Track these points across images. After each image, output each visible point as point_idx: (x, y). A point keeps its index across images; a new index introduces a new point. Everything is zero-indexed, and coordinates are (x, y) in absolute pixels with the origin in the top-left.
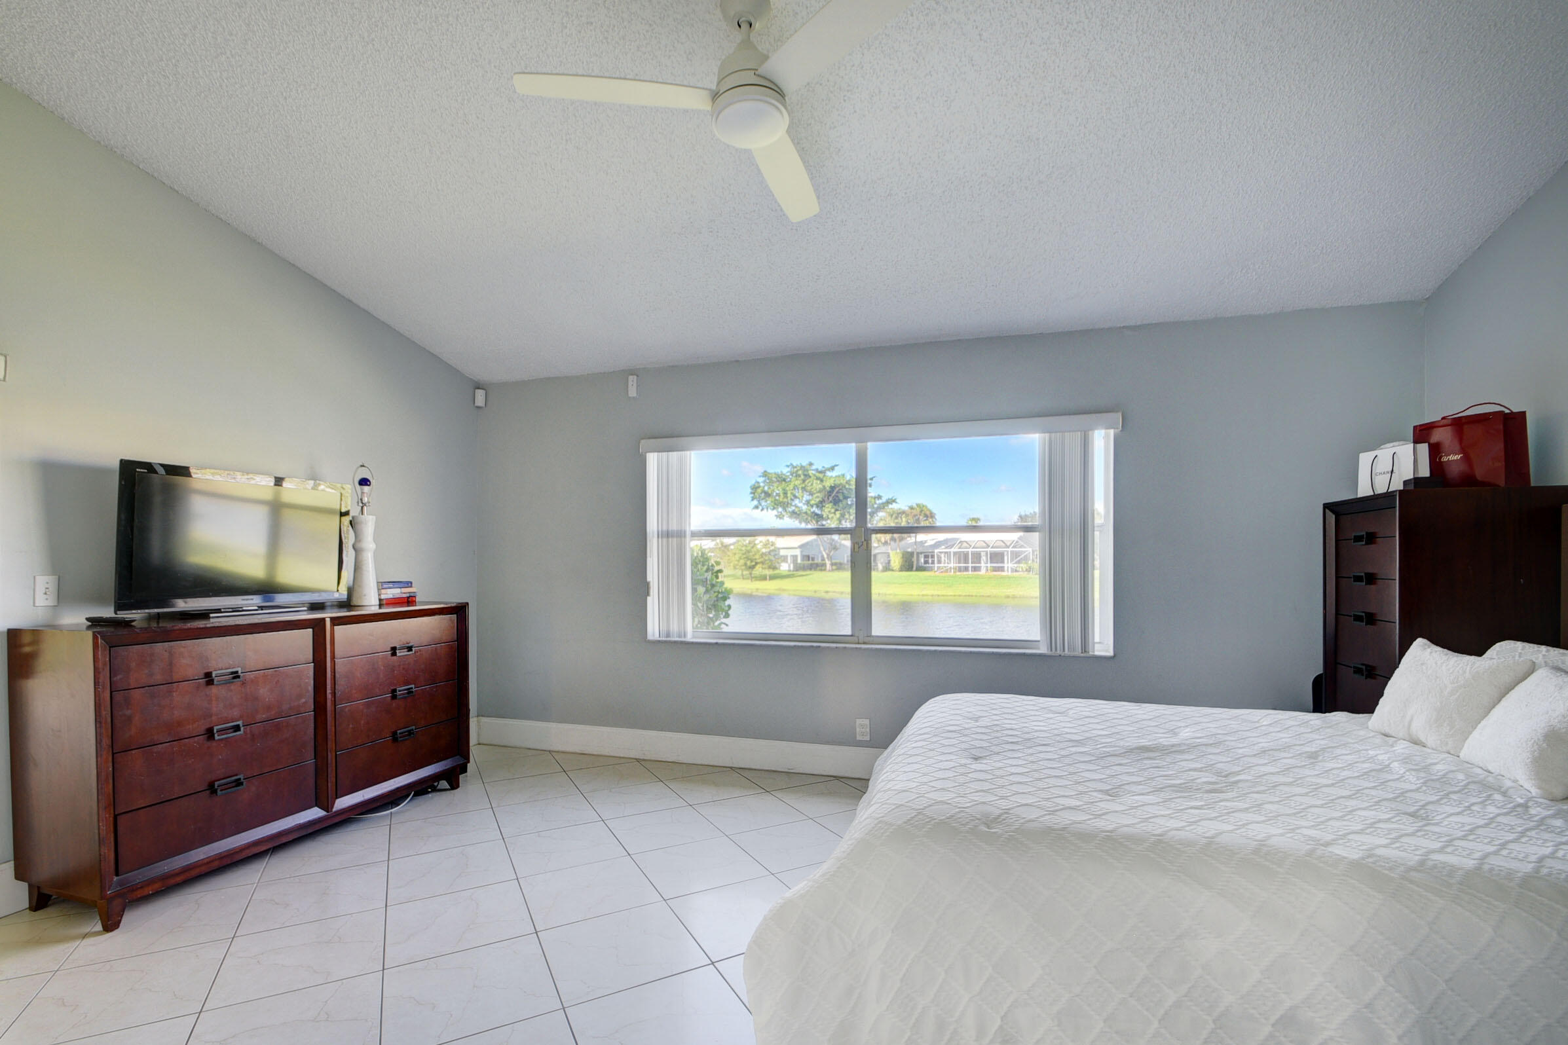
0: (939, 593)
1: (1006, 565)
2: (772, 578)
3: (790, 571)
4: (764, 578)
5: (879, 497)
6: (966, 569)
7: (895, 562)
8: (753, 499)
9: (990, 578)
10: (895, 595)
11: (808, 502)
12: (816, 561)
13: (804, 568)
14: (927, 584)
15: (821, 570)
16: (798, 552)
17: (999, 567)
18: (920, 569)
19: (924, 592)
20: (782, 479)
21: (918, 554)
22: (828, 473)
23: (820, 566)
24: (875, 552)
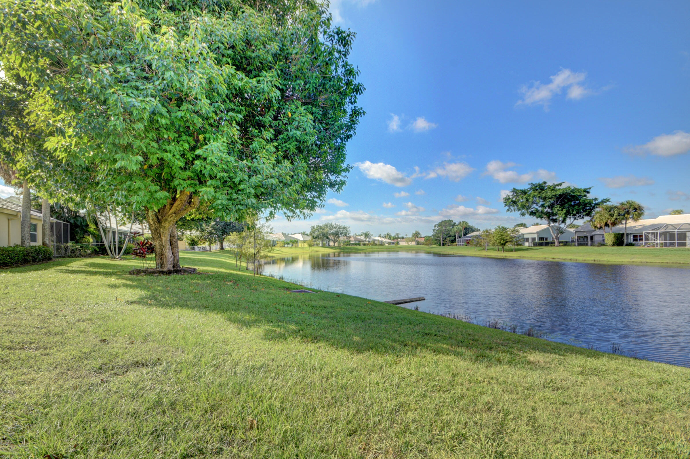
0: (648, 260)
2: (516, 250)
3: (529, 246)
4: (511, 250)
5: (596, 199)
6: (672, 244)
7: (608, 240)
8: (506, 205)
9: (680, 250)
11: (543, 206)
12: (548, 241)
13: (541, 244)
14: (636, 254)
15: (552, 246)
16: (536, 236)
17: (683, 243)
18: (631, 245)
19: (634, 260)
20: (524, 192)
21: (628, 235)
22: (557, 188)
23: (552, 244)
24: (592, 234)
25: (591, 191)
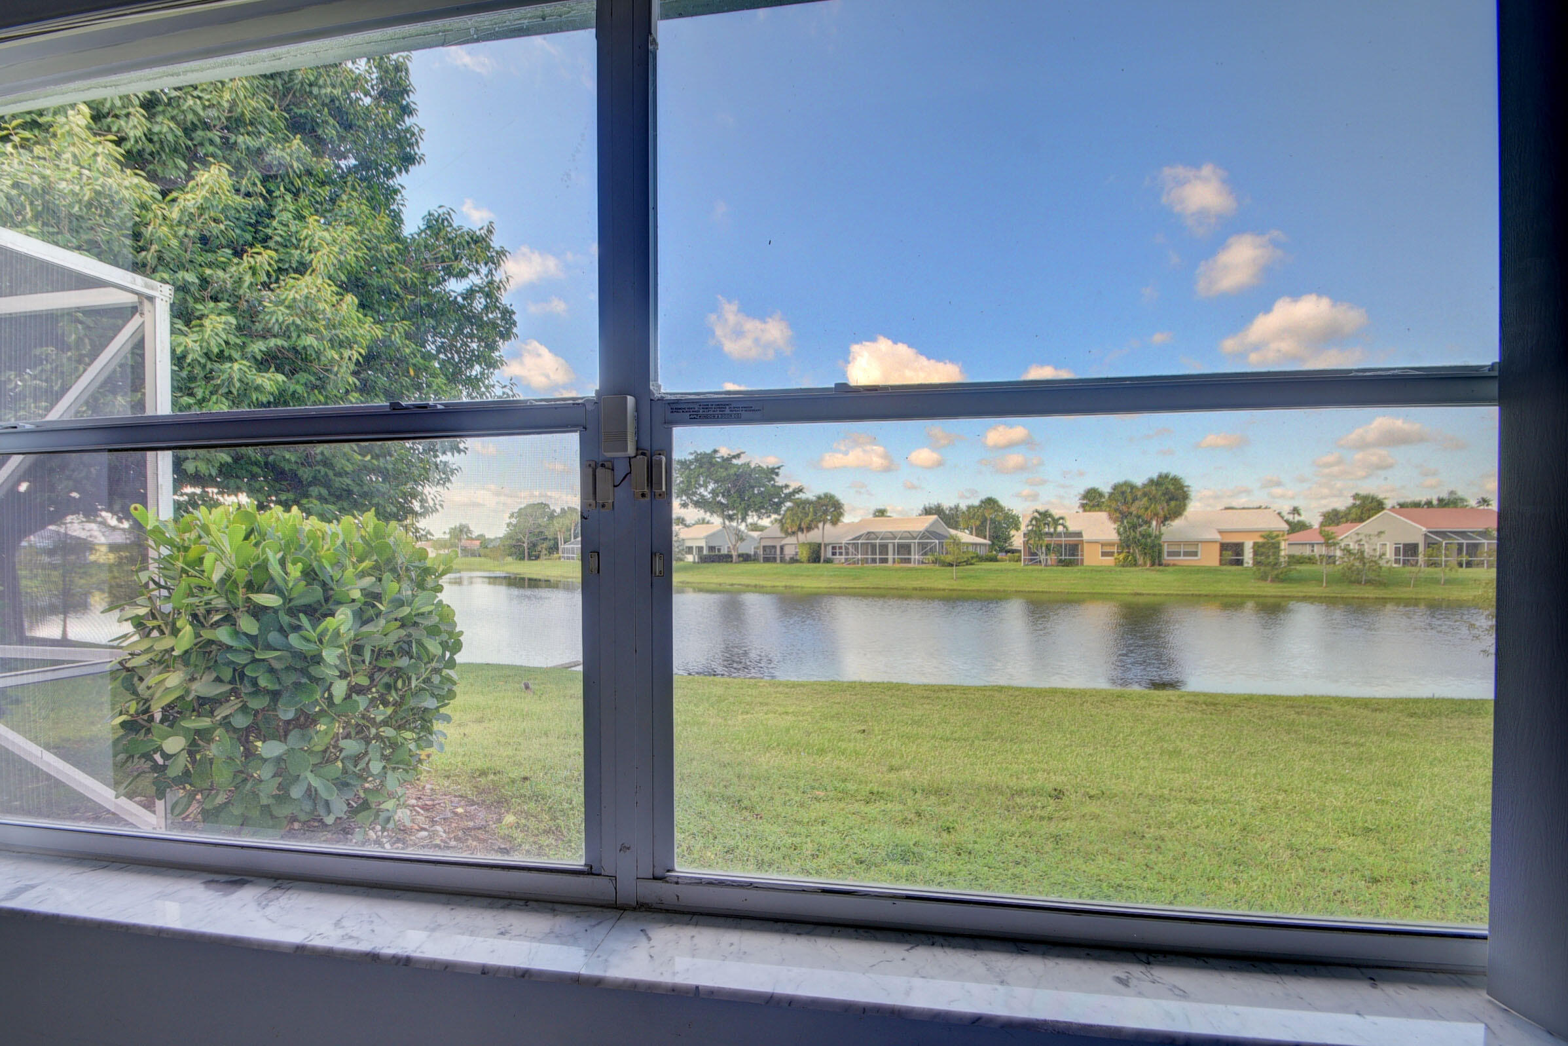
0: (847, 585)
1: (912, 557)
3: (694, 562)
5: (787, 486)
6: (874, 561)
7: (802, 553)
9: (897, 570)
10: (802, 587)
11: (714, 491)
12: (722, 553)
13: (712, 559)
14: (834, 575)
15: (727, 562)
16: (703, 544)
17: (905, 559)
18: (828, 561)
19: (833, 585)
21: (826, 545)
22: (735, 461)
23: (727, 558)
24: (784, 542)
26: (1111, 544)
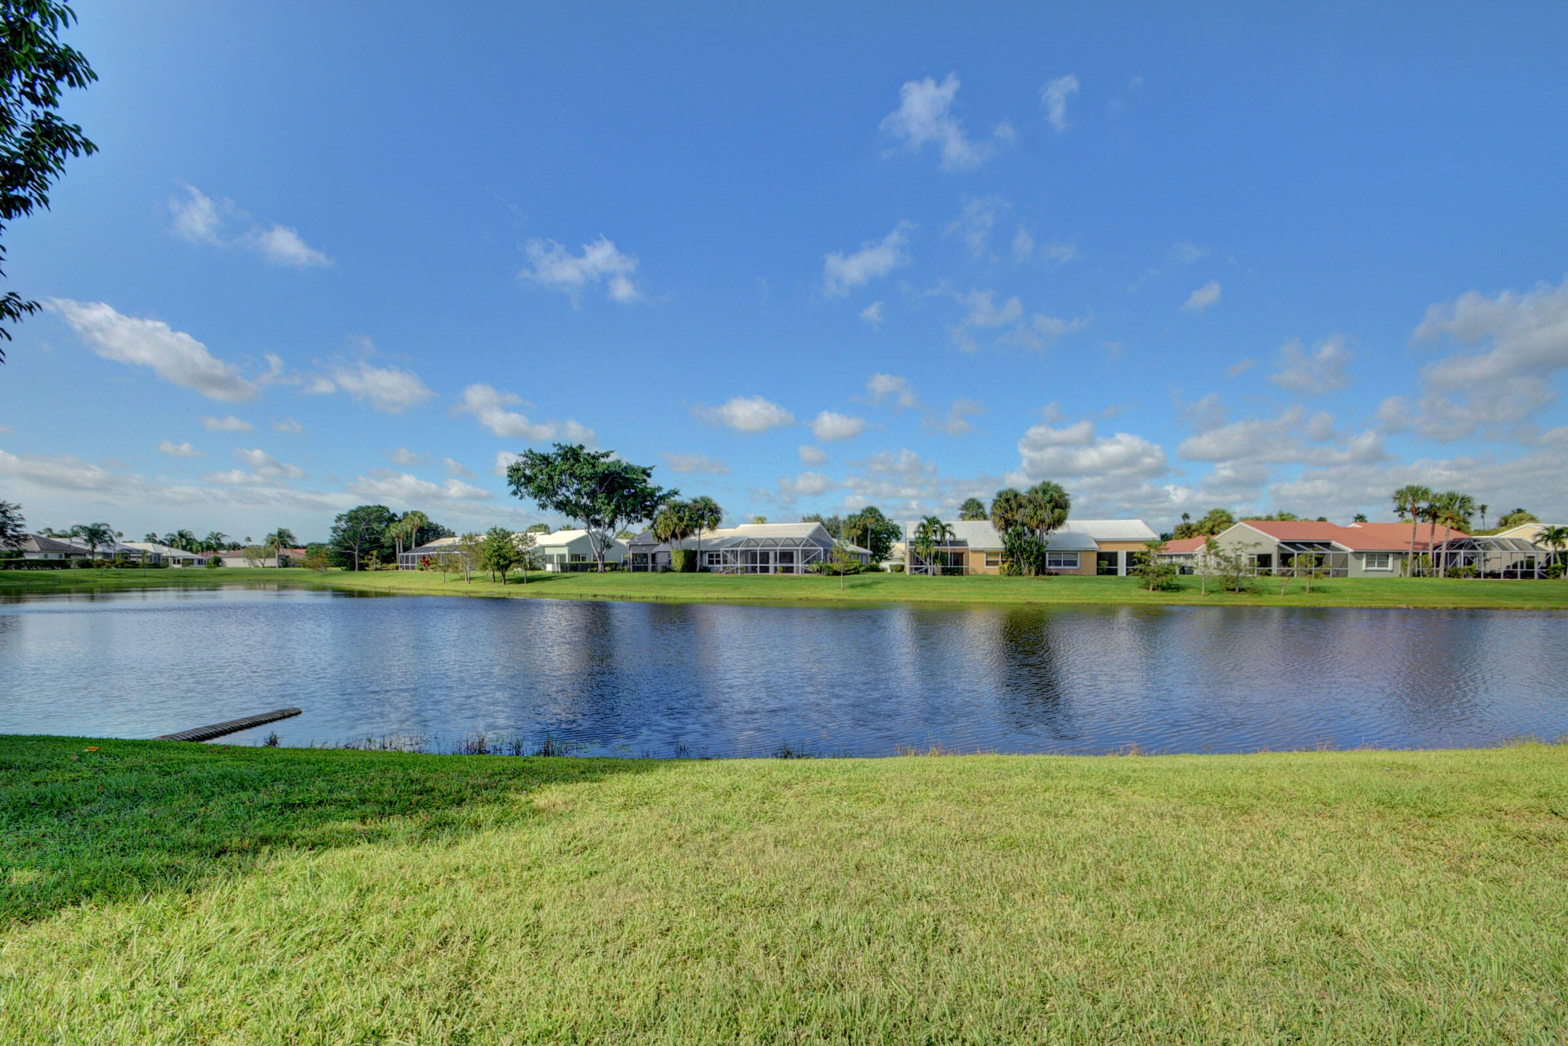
0: (727, 596)
1: (795, 565)
2: (531, 580)
3: (553, 572)
4: (520, 581)
5: (660, 489)
6: (754, 570)
7: (676, 561)
8: (511, 483)
9: (779, 579)
10: (676, 598)
11: (578, 492)
12: (587, 562)
13: (574, 568)
14: (712, 585)
15: (592, 571)
16: (565, 551)
17: (787, 568)
18: (705, 570)
19: (710, 595)
20: (545, 460)
21: (702, 553)
22: (602, 460)
23: (591, 567)
24: (655, 550)
25: (653, 472)
26: (995, 554)
